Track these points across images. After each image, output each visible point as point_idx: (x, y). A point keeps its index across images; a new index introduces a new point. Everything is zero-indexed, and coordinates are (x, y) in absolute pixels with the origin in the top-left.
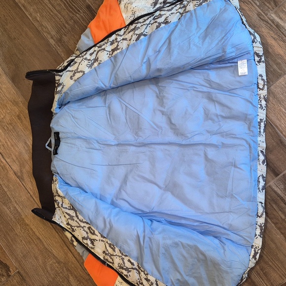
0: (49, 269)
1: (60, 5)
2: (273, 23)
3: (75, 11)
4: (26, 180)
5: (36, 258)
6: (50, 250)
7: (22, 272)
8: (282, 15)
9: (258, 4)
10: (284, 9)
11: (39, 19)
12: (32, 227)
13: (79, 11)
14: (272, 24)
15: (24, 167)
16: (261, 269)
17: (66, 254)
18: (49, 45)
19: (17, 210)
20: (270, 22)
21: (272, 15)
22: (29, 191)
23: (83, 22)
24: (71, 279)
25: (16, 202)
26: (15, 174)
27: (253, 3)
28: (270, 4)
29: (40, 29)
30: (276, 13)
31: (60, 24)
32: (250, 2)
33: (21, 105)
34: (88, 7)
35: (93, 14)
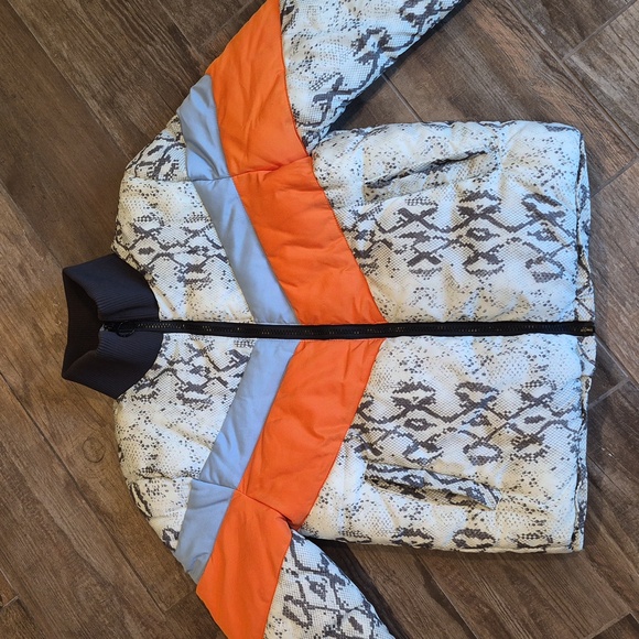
0: (82, 597)
1: (111, 24)
2: (575, 75)
3: (143, 38)
4: (35, 405)
5: (56, 573)
6: (85, 558)
7: (26, 602)
8: (596, 59)
9: (543, 32)
10: (601, 46)
11: (65, 55)
12: (48, 506)
13: (153, 39)
14: (572, 77)
15: (32, 378)
16: (532, 615)
17: (118, 566)
18: (86, 111)
19: (16, 469)
20: (568, 73)
21: (573, 57)
22: (42, 429)
23: (160, 63)
24: (128, 619)
25: (14, 453)
26: (13, 391)
27: (532, 30)
28: (568, 30)
29: (67, 76)
30: (581, 53)
31: (110, 68)
32: (526, 28)
33: (27, 242)
34: (173, 30)
35: (181, 45)
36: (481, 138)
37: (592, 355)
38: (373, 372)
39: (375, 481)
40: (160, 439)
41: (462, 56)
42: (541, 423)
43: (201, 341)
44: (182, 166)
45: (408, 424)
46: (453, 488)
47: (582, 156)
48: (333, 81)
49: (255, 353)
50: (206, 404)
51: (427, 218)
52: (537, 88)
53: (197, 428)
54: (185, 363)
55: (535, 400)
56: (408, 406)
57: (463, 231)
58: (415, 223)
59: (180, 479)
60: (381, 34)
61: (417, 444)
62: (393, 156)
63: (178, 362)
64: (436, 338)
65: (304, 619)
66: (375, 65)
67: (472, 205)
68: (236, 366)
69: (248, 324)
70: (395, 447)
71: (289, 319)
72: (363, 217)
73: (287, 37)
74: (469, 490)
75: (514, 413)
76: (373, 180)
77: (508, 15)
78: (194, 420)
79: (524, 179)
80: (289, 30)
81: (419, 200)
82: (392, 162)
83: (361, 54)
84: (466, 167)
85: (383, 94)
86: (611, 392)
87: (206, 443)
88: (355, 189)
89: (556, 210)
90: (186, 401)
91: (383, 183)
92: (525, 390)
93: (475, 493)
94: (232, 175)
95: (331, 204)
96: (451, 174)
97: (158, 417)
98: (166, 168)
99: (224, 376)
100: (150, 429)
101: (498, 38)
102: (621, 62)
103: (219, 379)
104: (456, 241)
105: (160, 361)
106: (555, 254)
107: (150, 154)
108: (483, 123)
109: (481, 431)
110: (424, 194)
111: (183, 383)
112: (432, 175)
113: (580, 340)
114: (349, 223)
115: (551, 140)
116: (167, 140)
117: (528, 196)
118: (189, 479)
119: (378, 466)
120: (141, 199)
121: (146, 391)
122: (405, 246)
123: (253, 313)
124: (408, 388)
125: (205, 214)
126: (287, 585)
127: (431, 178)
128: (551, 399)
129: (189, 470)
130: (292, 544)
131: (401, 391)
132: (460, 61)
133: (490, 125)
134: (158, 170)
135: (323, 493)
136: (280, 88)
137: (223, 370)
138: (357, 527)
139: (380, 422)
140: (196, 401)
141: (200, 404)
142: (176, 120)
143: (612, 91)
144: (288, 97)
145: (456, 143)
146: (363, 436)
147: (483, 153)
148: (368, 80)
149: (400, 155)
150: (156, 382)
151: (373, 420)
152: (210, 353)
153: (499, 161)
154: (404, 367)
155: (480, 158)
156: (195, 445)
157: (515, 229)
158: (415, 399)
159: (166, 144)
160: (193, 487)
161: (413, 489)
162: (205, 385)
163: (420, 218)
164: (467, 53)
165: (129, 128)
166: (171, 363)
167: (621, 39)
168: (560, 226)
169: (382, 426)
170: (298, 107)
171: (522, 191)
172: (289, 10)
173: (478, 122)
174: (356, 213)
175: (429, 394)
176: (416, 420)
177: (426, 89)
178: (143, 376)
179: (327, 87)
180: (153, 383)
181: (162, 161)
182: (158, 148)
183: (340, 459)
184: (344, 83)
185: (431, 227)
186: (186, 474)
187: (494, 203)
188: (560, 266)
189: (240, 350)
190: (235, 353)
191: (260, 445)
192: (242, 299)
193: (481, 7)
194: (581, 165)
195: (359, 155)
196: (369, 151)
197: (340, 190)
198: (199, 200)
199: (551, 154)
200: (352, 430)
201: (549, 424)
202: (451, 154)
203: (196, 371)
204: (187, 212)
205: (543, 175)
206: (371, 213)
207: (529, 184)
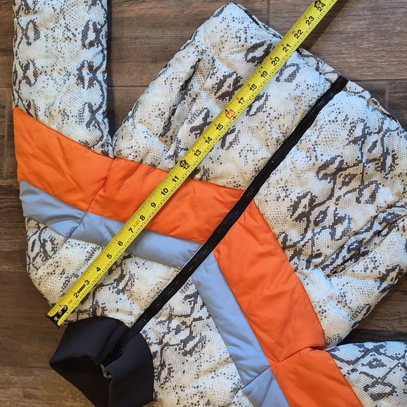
33: (15, 378)
36: (190, 55)
37: (360, 89)
38: (269, 221)
39: (334, 272)
40: (201, 389)
41: (136, 38)
42: (379, 144)
43: (164, 313)
44: (56, 236)
45: (316, 224)
46: (377, 227)
47: (246, 12)
48: (87, 109)
49: (198, 284)
50: (203, 341)
51: (209, 120)
52: (187, 12)
53: (212, 359)
54: (168, 333)
55: (362, 137)
56: (306, 215)
58: (205, 128)
59: (235, 398)
60: (86, 65)
61: (332, 227)
62: (157, 109)
63: (163, 337)
64: (278, 168)
65: (388, 389)
66: (99, 82)
67: (225, 88)
68: (195, 302)
69: (177, 276)
70: (324, 241)
71: (195, 248)
72: (176, 154)
73: (42, 117)
74: (385, 219)
75: (360, 155)
76: (161, 131)
78: (206, 357)
79: (234, 50)
81: (195, 116)
82: (160, 112)
83: (86, 84)
84: (199, 76)
85: (118, 95)
86: (387, 98)
87: (226, 361)
88: (157, 146)
89: (265, 47)
90: (190, 352)
91: (167, 127)
92: (351, 139)
93: (389, 217)
94: (86, 211)
95: (153, 166)
96: (195, 86)
97: (186, 380)
98: (49, 246)
99: (196, 315)
100: (190, 391)
101: (143, 12)
103: (195, 320)
105: (154, 348)
107: (32, 250)
108: (183, 47)
109: (355, 184)
110: (193, 110)
111: (178, 345)
112: (187, 97)
113: (346, 90)
116: (34, 234)
117: (246, 56)
118: (240, 392)
119: (327, 263)
120: (52, 277)
121: (164, 373)
123: (174, 266)
124: (295, 207)
125: (94, 246)
126: (358, 381)
127: (188, 99)
128: (368, 127)
129: (234, 386)
130: (334, 357)
131: (294, 212)
132: (138, 41)
133: (187, 45)
134: (45, 252)
135: (317, 310)
136: (64, 142)
137: (192, 312)
138: (354, 306)
139: (302, 239)
140: (196, 346)
141: (200, 345)
142: (28, 221)
144: (73, 141)
145: (181, 69)
146: (302, 257)
147: (199, 60)
148: (103, 92)
149: (160, 104)
150: (164, 362)
151: (298, 242)
152: (174, 313)
154: (280, 200)
155: (201, 64)
156: (222, 370)
158: (305, 207)
159: (36, 237)
160: (247, 394)
161: (358, 253)
162: (191, 332)
163: (205, 123)
164: (137, 34)
166: (161, 342)
169: (306, 240)
170: (83, 139)
171: (241, 56)
172: (29, 105)
173: (180, 50)
174: (170, 157)
175: (309, 197)
176: (318, 217)
177: (136, 71)
178: (153, 368)
179: (87, 115)
180: (163, 365)
181: (43, 245)
182: (34, 243)
183: (305, 283)
184: (93, 104)
186: (235, 391)
187: (234, 77)
189: (188, 293)
190: (187, 297)
191: (254, 326)
192: (160, 266)
193: (120, 9)
194: (250, 16)
195: (140, 127)
196: (143, 120)
197: (150, 154)
198: (84, 243)
199: (232, 24)
200: (292, 262)
201: (382, 140)
202: (184, 76)
203: (178, 331)
204: (84, 255)
205: (240, 37)
206: (177, 147)
207: (240, 49)
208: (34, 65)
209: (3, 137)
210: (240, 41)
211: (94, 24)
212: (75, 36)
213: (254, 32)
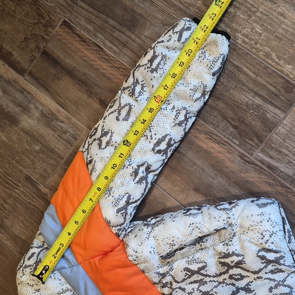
2: (263, 164)
3: (12, 186)
8: (272, 153)
9: (237, 143)
10: (273, 145)
13: (18, 186)
14: (262, 166)
20: (259, 163)
21: (258, 154)
23: (25, 198)
27: (231, 143)
28: (251, 140)
30: (263, 151)
32: (227, 142)
34: (28, 178)
35: (34, 186)
36: (221, 220)
41: (195, 164)
47: (283, 218)
48: (125, 199)
51: (202, 272)
52: (243, 175)
57: (226, 276)
58: (196, 276)
60: (146, 165)
62: (172, 239)
66: (147, 183)
67: (228, 260)
72: (164, 275)
73: (94, 177)
76: (164, 254)
77: (215, 137)
79: (253, 241)
80: (94, 174)
81: (194, 261)
82: (172, 243)
83: (137, 179)
84: (217, 237)
88: (155, 260)
89: (278, 255)
91: (170, 255)
94: (80, 263)
95: (143, 272)
96: (209, 242)
101: (212, 150)
102: (287, 153)
104: (223, 282)
106: (284, 280)
107: (29, 259)
110: (197, 256)
114: (156, 280)
115: (262, 214)
116: (38, 248)
117: (259, 251)
120: (30, 288)
122: (193, 289)
125: (69, 287)
127: (198, 246)
132: (194, 167)
134: (36, 269)
142: (40, 234)
143: (287, 170)
144: (102, 214)
145: (207, 225)
147: (224, 228)
148: (145, 192)
149: (176, 238)
153: (235, 231)
155: (223, 232)
157: (257, 272)
159: (37, 251)
163: (198, 272)
164: (197, 162)
165: (15, 238)
167: (284, 140)
168: (284, 265)
170: (109, 218)
171: (255, 249)
172: (91, 162)
174: (158, 273)
177: (179, 186)
179: (122, 203)
181: (37, 263)
182: (33, 254)
184: (132, 198)
185: (206, 276)
187: (240, 258)
188: (289, 287)
193: (198, 135)
194: (284, 224)
195: (152, 241)
196: (157, 238)
197: (146, 264)
198: (64, 281)
199: (265, 223)
202: (206, 232)
204: (59, 289)
205: (264, 236)
206: (168, 272)
207: (258, 244)
208: (111, 136)
209: (63, 158)
210: (262, 239)
211: (170, 140)
212: (152, 139)
213: (276, 240)
